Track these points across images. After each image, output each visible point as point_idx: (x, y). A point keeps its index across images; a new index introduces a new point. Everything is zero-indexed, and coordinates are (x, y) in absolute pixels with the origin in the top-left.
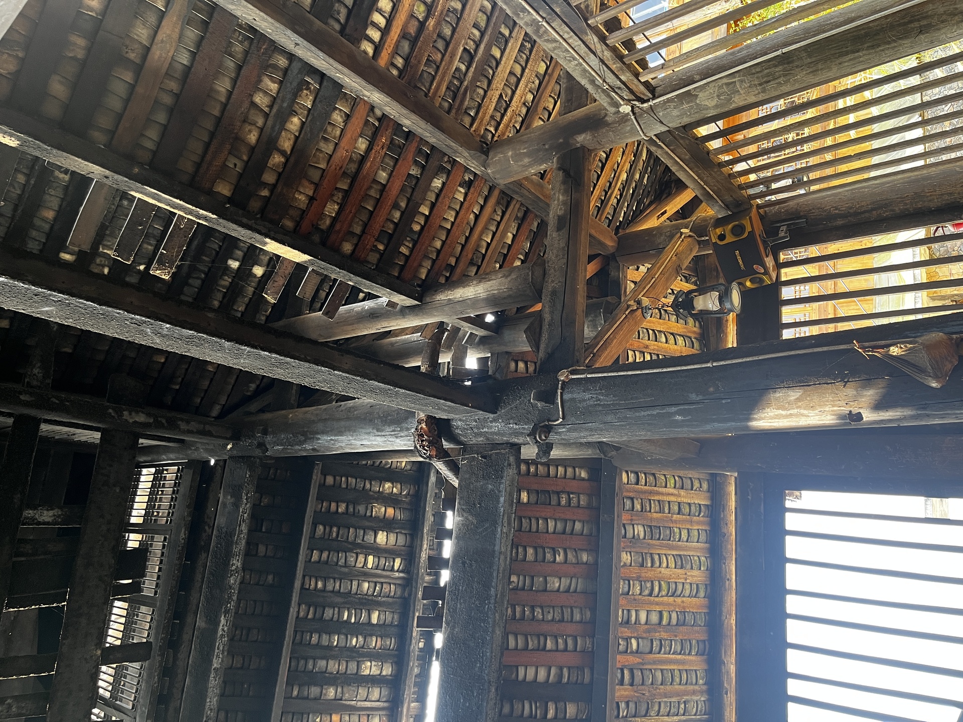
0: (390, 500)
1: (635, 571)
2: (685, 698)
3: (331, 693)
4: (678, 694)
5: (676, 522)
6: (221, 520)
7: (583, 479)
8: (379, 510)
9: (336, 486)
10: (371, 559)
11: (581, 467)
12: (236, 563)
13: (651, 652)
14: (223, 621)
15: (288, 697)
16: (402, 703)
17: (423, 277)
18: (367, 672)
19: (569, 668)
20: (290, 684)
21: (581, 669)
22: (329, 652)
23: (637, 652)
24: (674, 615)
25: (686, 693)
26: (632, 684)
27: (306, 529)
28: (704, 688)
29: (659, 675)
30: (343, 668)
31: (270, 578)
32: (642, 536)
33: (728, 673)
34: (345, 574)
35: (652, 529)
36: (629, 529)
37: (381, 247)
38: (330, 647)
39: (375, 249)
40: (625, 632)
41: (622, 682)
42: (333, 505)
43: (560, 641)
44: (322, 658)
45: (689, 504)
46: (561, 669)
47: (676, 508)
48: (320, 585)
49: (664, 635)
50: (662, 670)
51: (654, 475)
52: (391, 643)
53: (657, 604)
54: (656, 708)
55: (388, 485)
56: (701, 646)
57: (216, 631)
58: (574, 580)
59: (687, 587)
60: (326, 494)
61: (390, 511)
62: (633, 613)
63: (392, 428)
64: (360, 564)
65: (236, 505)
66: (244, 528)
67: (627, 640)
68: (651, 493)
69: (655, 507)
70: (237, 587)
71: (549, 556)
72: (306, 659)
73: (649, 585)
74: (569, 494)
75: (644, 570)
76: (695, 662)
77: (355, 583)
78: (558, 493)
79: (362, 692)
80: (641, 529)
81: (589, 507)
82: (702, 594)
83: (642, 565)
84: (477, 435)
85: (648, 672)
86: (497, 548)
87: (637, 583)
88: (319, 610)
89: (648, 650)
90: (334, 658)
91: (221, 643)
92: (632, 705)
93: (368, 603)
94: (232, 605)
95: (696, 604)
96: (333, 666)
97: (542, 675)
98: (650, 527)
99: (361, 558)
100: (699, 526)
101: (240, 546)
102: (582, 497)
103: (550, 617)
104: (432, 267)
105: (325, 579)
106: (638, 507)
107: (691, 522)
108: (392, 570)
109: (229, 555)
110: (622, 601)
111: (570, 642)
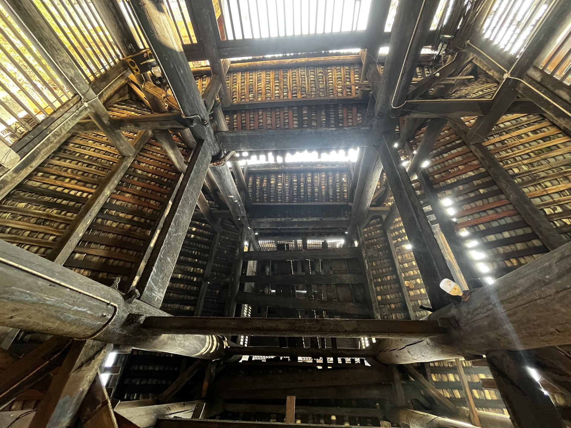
0: (262, 181)
1: (263, 96)
2: (300, 76)
3: (316, 190)
4: (299, 78)
5: (247, 83)
6: (268, 226)
7: (237, 116)
8: (264, 184)
9: (259, 198)
10: (279, 184)
11: (233, 117)
12: (278, 220)
13: (287, 88)
14: (294, 220)
15: (318, 201)
16: (318, 169)
17: (175, 174)
18: (310, 180)
19: (293, 114)
20: (314, 201)
21: (293, 110)
22: (306, 192)
23: (287, 93)
24: (276, 81)
25: (299, 76)
26: (296, 93)
27: (272, 204)
28: (297, 69)
29: (294, 85)
30: (309, 187)
31: (287, 212)
32: (252, 95)
33: (291, 62)
34: (284, 191)
35: (250, 92)
36: (251, 99)
37: (165, 187)
38: (304, 192)
39: (166, 189)
40: (282, 97)
41: (296, 97)
42: (265, 198)
43: (286, 118)
44: (307, 194)
45: (241, 79)
46: (293, 117)
47: (243, 84)
48: (287, 198)
49: (282, 84)
50: (292, 84)
51: (233, 92)
52: (302, 175)
53: (273, 87)
54: (303, 85)
55: (257, 183)
56: (284, 72)
57: (297, 221)
58: (268, 115)
59: (267, 78)
60: (262, 200)
61: (265, 181)
62: (276, 95)
63: (222, 176)
64: (281, 187)
65: (263, 222)
66: (269, 219)
67: (284, 96)
68: (239, 93)
69: (243, 91)
70: (285, 218)
71: (261, 124)
72: (308, 198)
73: (267, 91)
74: (242, 120)
75: (263, 93)
76: (289, 74)
77: (286, 188)
78: (242, 124)
79: (316, 181)
80: (250, 95)
81: (245, 113)
82: (269, 73)
83: (261, 93)
84: (215, 146)
85: (293, 89)
86: (246, 135)
87: (267, 95)
88: (295, 197)
89: (286, 89)
90: (307, 190)
91: (300, 220)
92: (303, 93)
93: (291, 183)
94: (290, 219)
95: (272, 74)
96: (309, 190)
97: (296, 122)
98: (249, 92)
99: (279, 187)
100: (247, 75)
101: (274, 219)
102: (242, 116)
103: (279, 122)
104: (170, 171)
105: (286, 197)
106: (243, 97)
107: (247, 78)
108: (281, 177)
109: (277, 222)
110: (273, 99)
111: (286, 115)
